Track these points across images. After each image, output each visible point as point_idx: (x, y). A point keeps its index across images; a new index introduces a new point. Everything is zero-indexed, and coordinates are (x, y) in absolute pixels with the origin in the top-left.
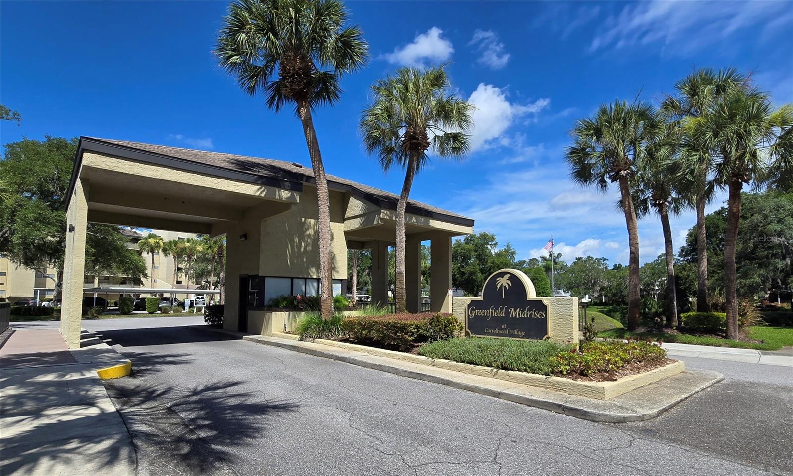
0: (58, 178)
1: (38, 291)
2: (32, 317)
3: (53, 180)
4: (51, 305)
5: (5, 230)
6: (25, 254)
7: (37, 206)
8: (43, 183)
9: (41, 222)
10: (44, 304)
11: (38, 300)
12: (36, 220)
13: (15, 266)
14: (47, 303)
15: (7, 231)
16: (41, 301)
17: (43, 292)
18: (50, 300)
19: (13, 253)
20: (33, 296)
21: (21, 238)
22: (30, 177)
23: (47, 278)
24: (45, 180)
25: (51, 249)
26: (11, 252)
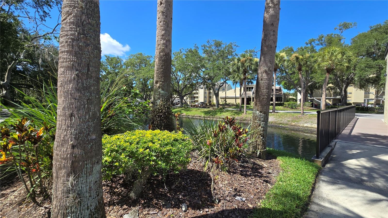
0: (377, 44)
1: (366, 100)
2: (364, 111)
3: (374, 46)
4: (373, 106)
5: (351, 75)
6: (360, 83)
7: (366, 61)
8: (368, 49)
9: (368, 67)
10: (369, 105)
11: (366, 104)
12: (366, 67)
13: (356, 89)
14: (371, 105)
15: (352, 75)
16: (368, 104)
17: (368, 100)
18: (372, 104)
19: (355, 84)
20: (363, 102)
21: (359, 76)
22: (362, 48)
23: (370, 94)
24: (370, 48)
25: (373, 80)
26: (354, 83)
